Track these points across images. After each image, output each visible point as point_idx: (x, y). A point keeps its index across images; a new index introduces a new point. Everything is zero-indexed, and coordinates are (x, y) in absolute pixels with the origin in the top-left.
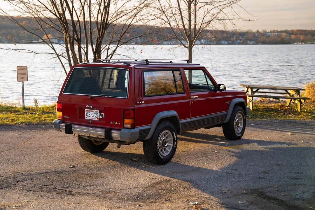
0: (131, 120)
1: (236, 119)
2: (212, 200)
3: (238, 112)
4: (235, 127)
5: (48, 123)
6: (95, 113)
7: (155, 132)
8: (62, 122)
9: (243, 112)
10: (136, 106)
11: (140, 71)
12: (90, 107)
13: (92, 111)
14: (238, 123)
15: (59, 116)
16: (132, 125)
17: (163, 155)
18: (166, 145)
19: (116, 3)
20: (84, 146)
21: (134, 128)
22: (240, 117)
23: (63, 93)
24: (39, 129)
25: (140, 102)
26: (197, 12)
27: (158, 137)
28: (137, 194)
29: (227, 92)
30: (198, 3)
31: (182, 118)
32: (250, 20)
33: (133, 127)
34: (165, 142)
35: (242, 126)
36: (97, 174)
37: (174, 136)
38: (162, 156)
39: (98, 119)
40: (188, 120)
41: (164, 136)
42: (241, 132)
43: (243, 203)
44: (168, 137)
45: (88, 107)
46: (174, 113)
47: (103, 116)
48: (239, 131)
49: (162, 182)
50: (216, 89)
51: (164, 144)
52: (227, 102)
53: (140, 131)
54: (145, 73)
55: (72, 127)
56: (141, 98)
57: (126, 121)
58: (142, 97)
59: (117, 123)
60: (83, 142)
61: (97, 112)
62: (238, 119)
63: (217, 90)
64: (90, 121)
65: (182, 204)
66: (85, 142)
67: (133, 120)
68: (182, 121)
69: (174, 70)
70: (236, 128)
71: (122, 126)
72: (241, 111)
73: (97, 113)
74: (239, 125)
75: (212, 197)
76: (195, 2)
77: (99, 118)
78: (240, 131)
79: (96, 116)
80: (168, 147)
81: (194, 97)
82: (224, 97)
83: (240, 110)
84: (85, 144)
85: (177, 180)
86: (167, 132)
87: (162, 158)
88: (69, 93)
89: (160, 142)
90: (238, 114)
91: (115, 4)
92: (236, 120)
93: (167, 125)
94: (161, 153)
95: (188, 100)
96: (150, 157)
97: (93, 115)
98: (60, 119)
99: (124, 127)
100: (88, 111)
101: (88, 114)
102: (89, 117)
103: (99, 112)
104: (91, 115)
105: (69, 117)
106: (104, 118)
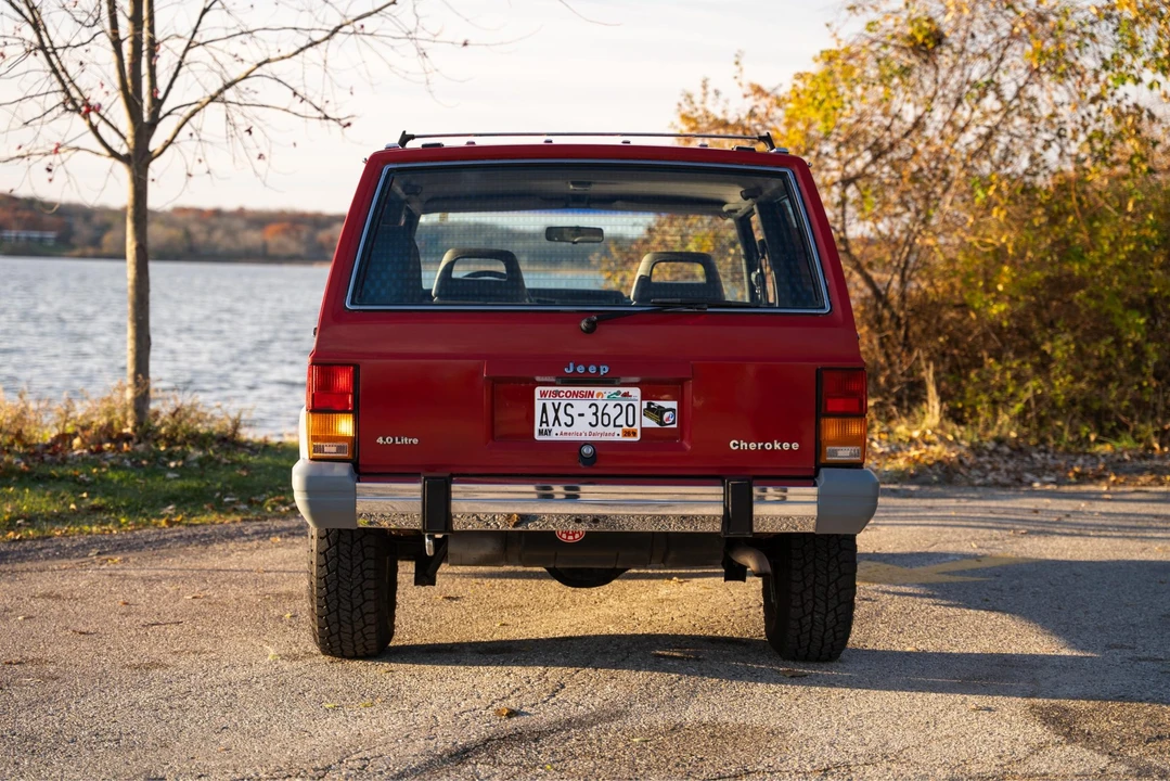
6: (612, 403)
8: (353, 471)
13: (591, 394)
15: (331, 440)
23: (349, 307)
39: (629, 433)
45: (580, 369)
47: (666, 415)
57: (834, 427)
59: (781, 441)
61: (626, 395)
64: (586, 451)
77: (637, 427)
79: (621, 421)
97: (599, 414)
98: (346, 455)
99: (822, 461)
100: (557, 394)
101: (556, 411)
102: (564, 429)
103: (639, 398)
104: (582, 415)
105: (415, 441)
106: (675, 426)
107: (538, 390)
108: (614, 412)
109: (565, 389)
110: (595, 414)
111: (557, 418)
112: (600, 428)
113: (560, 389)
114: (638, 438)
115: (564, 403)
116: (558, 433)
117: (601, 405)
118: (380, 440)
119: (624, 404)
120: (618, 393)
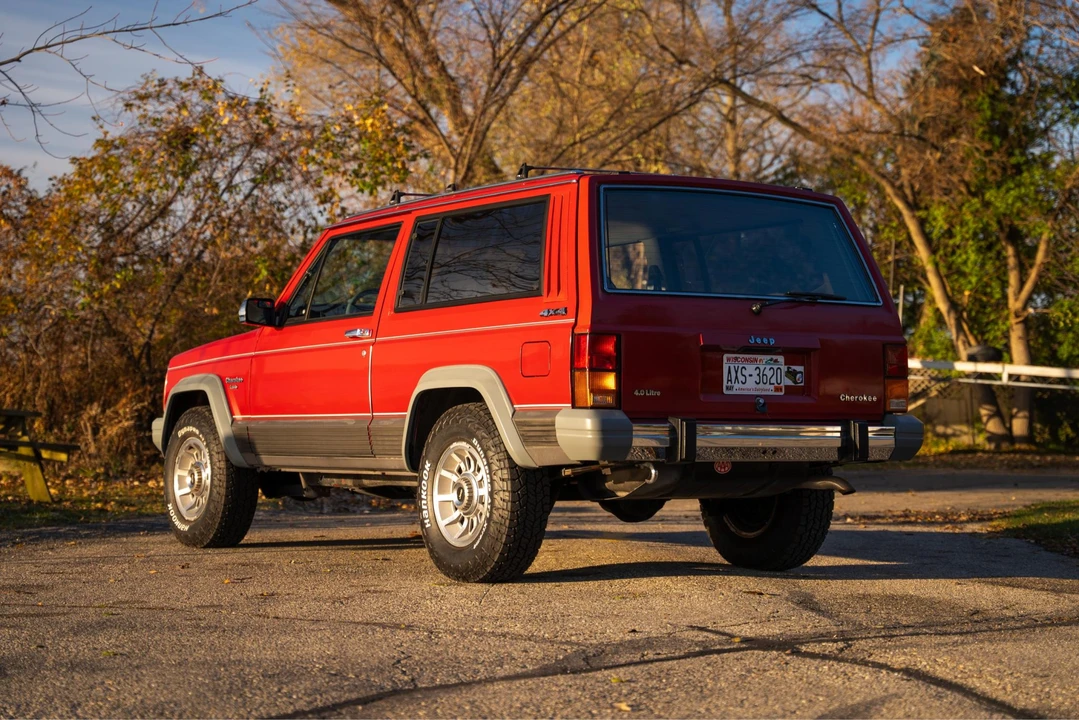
6: (768, 367)
13: (756, 360)
15: (603, 392)
23: (608, 291)
39: (777, 389)
47: (798, 376)
61: (776, 361)
64: (758, 401)
77: (782, 385)
79: (773, 380)
97: (761, 375)
99: (888, 409)
100: (736, 359)
101: (736, 372)
102: (741, 386)
103: (783, 363)
104: (751, 375)
105: (659, 394)
106: (802, 384)
107: (725, 356)
108: (769, 373)
109: (741, 356)
110: (758, 375)
111: (736, 377)
112: (761, 386)
113: (738, 355)
114: (783, 393)
115: (741, 366)
116: (737, 389)
117: (762, 368)
118: (636, 393)
119: (775, 367)
120: (771, 360)
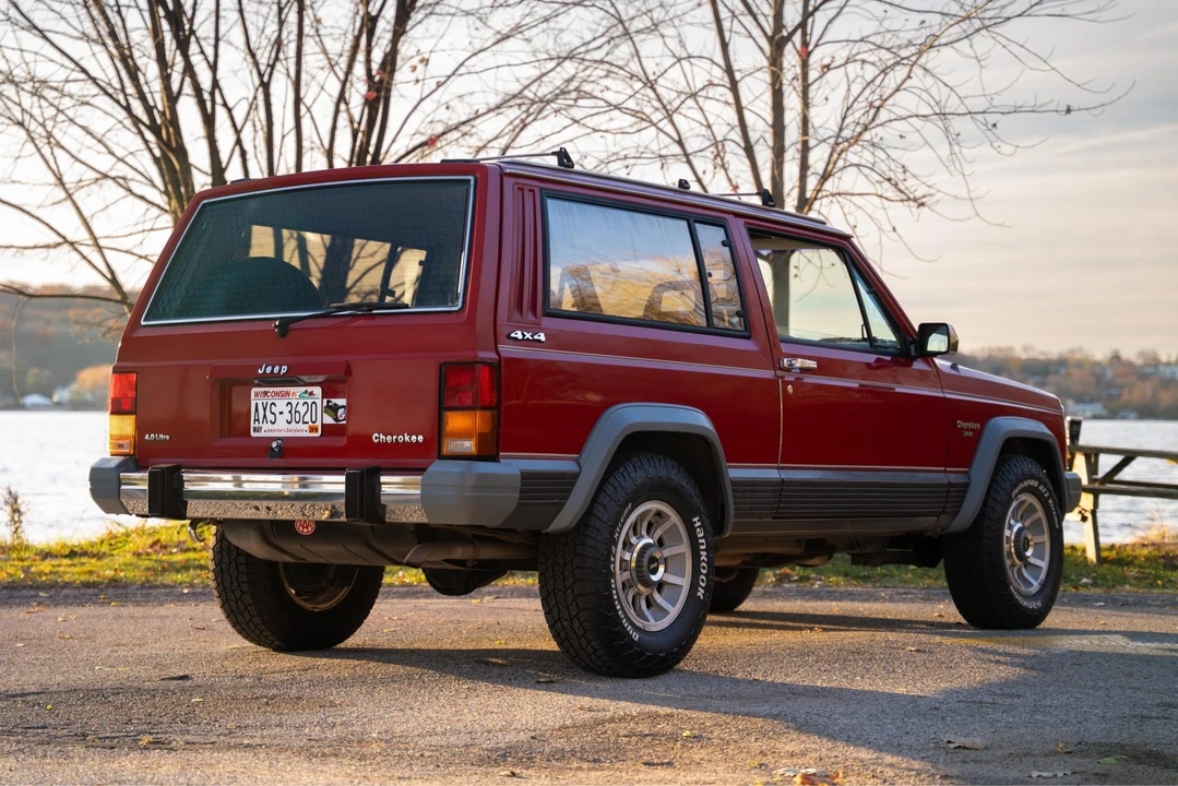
0: (478, 414)
1: (1012, 522)
2: (891, 765)
3: (1022, 486)
4: (1008, 563)
5: (67, 583)
6: (302, 401)
7: (600, 500)
8: (132, 464)
9: (1048, 490)
10: (507, 350)
11: (526, 192)
12: (276, 370)
13: (288, 394)
14: (1021, 544)
15: (122, 438)
16: (482, 440)
17: (639, 623)
18: (655, 578)
19: (422, 61)
20: (242, 607)
21: (494, 458)
22: (1035, 517)
23: (143, 323)
24: (18, 605)
25: (528, 336)
26: (812, 88)
27: (615, 525)
28: (502, 745)
29: (963, 374)
30: (816, 46)
31: (737, 457)
32: (1074, 106)
33: (486, 453)
34: (648, 563)
35: (1044, 564)
36: (299, 698)
37: (697, 539)
38: (636, 628)
39: (313, 429)
40: (770, 473)
41: (648, 532)
42: (1041, 591)
43: (1055, 776)
44: (666, 543)
45: (269, 370)
46: (698, 420)
47: (341, 411)
48: (1032, 585)
49: (633, 718)
50: (909, 350)
51: (645, 569)
52: (965, 425)
53: (527, 477)
54: (551, 204)
55: (182, 482)
56: (530, 317)
57: (456, 421)
58: (535, 316)
59: (410, 435)
60: (239, 585)
61: (311, 393)
62: (1019, 525)
63: (913, 353)
64: (274, 445)
65: (735, 775)
66: (245, 587)
67: (487, 413)
68: (737, 472)
69: (696, 221)
70: (1013, 565)
71: (432, 448)
72: (1034, 483)
73: (310, 402)
74: (1029, 553)
75: (889, 759)
76: (805, 44)
77: (319, 424)
78: (1036, 586)
79: (307, 418)
80: (665, 590)
81: (799, 363)
82: (948, 396)
83: (1031, 477)
84: (247, 599)
85: (709, 715)
86: (659, 514)
87: (635, 635)
88: (175, 317)
89: (627, 556)
90: (1023, 497)
91: (421, 67)
92: (1011, 527)
93: (663, 473)
94: (631, 613)
95: (768, 374)
96: (576, 625)
97: (293, 412)
98: (127, 451)
99: (443, 453)
100: (266, 394)
101: (265, 409)
102: (270, 426)
103: (320, 396)
104: (281, 413)
105: (168, 437)
106: (346, 422)
107: (253, 391)
108: (302, 409)
109: (271, 389)
110: (290, 412)
111: (265, 416)
112: (290, 426)
113: (267, 389)
114: (318, 434)
115: (270, 402)
116: (266, 430)
117: (294, 403)
118: (147, 437)
120: (306, 392)
